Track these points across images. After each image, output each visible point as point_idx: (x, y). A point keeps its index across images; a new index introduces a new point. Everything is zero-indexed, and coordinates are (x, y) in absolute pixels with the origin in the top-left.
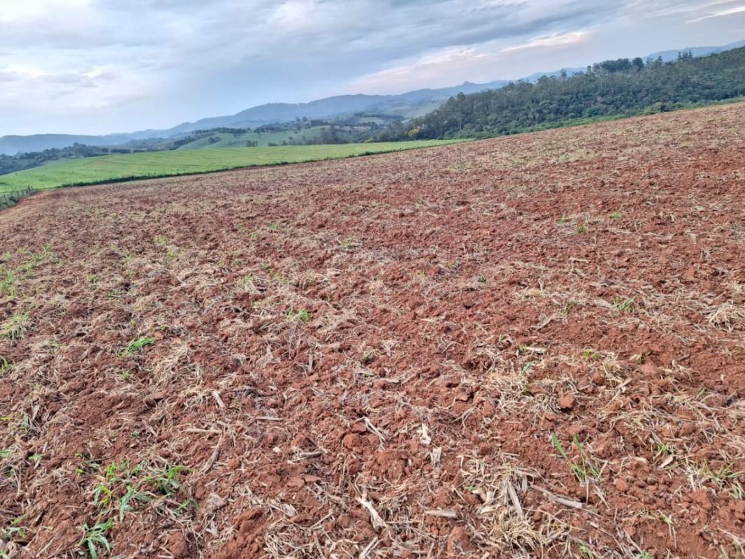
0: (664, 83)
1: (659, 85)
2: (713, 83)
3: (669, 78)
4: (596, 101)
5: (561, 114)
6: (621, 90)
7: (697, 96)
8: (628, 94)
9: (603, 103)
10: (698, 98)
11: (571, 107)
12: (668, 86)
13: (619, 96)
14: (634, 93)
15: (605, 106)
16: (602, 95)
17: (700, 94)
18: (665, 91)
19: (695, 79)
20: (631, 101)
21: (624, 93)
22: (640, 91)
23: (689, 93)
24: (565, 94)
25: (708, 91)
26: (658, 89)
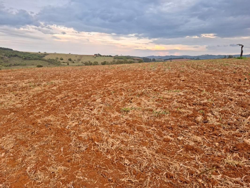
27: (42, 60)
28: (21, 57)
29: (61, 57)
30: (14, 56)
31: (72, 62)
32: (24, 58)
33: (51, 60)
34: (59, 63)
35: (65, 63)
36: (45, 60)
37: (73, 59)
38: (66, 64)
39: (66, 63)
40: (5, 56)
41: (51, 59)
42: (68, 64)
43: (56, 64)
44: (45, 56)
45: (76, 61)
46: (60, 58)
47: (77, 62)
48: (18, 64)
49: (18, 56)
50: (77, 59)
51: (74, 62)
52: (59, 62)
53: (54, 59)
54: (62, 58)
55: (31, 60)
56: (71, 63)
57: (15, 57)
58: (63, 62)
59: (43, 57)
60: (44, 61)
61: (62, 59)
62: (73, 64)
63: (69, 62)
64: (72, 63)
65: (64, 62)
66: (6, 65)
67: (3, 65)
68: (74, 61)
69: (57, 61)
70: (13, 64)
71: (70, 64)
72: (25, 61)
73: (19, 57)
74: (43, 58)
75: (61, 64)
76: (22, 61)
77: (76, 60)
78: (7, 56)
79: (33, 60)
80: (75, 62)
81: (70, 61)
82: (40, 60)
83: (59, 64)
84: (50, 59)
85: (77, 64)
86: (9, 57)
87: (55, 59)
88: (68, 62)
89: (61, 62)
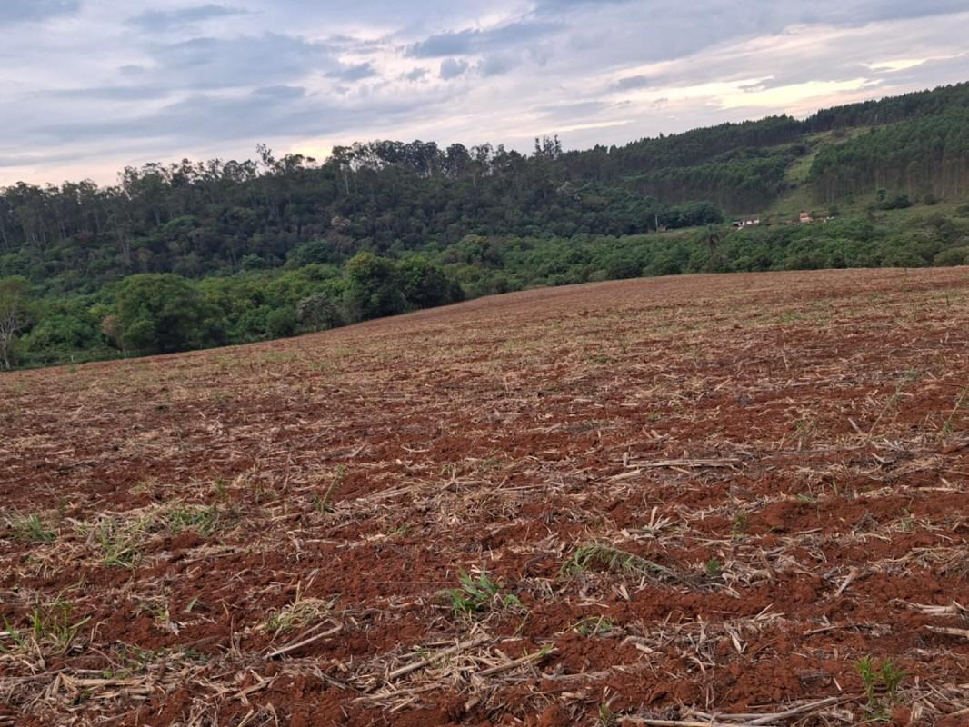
0: (499, 192)
1: (487, 195)
2: (602, 200)
3: (510, 183)
4: (328, 226)
5: (225, 257)
6: (393, 202)
7: (570, 224)
8: (411, 214)
9: (346, 232)
10: (575, 230)
11: (257, 238)
12: (506, 200)
13: (387, 217)
14: (427, 212)
15: (348, 241)
16: (346, 213)
17: (577, 220)
18: (499, 209)
19: (564, 187)
20: (419, 230)
21: (401, 210)
22: (441, 208)
23: (553, 217)
24: (247, 204)
25: (593, 214)
26: (482, 205)
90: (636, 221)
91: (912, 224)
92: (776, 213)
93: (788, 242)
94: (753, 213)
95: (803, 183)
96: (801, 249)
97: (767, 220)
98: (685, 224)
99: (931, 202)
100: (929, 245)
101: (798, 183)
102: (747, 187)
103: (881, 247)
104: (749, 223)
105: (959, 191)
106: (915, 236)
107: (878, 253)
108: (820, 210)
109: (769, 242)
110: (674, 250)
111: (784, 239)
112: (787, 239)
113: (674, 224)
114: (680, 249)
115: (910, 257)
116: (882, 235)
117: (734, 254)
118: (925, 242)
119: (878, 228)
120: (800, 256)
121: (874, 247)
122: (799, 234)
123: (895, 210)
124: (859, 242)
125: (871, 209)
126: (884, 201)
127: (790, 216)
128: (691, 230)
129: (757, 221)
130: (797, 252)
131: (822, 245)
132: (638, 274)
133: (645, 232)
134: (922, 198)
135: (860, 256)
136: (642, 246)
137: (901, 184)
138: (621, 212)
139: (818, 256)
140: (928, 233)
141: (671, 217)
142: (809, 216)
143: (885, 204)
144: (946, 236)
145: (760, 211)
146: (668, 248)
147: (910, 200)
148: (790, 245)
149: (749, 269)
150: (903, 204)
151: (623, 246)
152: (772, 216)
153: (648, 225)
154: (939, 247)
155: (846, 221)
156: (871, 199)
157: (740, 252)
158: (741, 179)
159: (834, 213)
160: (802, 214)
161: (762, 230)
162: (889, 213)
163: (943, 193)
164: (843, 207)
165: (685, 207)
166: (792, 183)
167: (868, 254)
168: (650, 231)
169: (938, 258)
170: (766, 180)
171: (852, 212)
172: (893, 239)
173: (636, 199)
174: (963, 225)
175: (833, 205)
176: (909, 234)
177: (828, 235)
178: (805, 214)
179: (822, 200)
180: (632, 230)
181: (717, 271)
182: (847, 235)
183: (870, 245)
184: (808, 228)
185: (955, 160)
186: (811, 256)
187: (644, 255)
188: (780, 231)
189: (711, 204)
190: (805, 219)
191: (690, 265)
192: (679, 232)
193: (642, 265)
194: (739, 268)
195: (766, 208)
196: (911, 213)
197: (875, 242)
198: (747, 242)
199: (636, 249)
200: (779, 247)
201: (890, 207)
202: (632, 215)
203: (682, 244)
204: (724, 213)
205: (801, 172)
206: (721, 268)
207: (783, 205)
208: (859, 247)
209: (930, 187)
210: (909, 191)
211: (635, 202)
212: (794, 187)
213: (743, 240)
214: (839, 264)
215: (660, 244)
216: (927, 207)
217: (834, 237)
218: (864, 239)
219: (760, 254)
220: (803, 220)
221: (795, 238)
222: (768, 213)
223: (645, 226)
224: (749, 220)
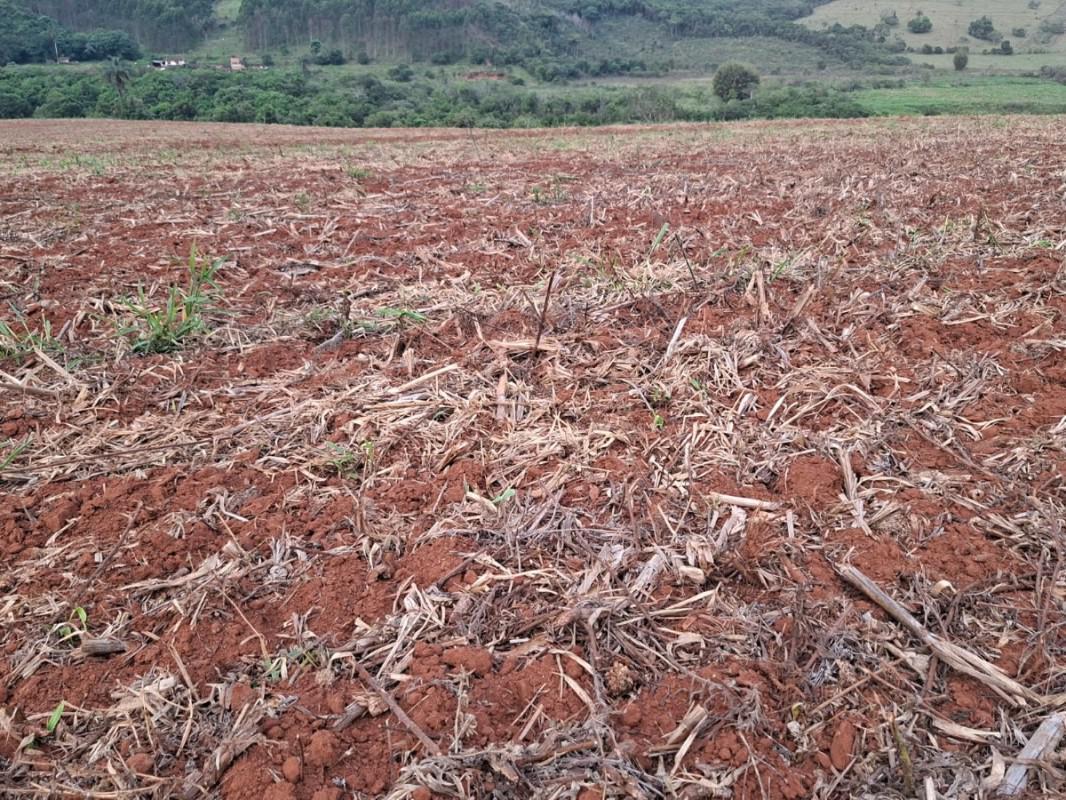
27: (780, 36)
28: (663, 14)
29: (919, 13)
30: (626, 11)
31: (999, 47)
32: (675, 20)
33: (846, 32)
34: (893, 57)
35: (939, 51)
36: (806, 38)
37: (1002, 26)
38: (946, 62)
39: (950, 51)
40: (571, 12)
41: (846, 26)
42: (960, 64)
43: (868, 66)
44: (811, 12)
45: (1024, 40)
46: (915, 17)
47: (1034, 46)
48: (626, 61)
49: (643, 10)
50: (1036, 24)
51: (1007, 50)
52: (900, 48)
53: (863, 29)
54: (926, 14)
55: (713, 35)
56: (985, 53)
57: (628, 20)
58: (928, 51)
59: (801, 14)
60: (793, 46)
61: (920, 27)
62: (1001, 62)
63: (976, 44)
64: (994, 52)
65: (934, 45)
66: (550, 68)
67: (532, 72)
68: (1014, 42)
69: (882, 40)
70: (594, 65)
71: (974, 62)
72: (675, 44)
73: (651, 19)
74: (798, 22)
75: (907, 62)
76: (659, 43)
77: (1030, 31)
78: (580, 15)
79: (726, 34)
80: (1015, 49)
81: (979, 41)
82: (770, 32)
83: (892, 64)
84: (837, 28)
85: (1033, 64)
86: (592, 19)
87: (870, 24)
88: (967, 49)
89: (912, 51)
90: (28, 45)
91: (345, 82)
92: (205, 55)
93: (216, 90)
94: (176, 52)
95: (233, 24)
96: (229, 99)
97: (194, 62)
98: (92, 57)
99: (365, 61)
100: (360, 106)
101: (227, 22)
102: (169, 20)
103: (315, 105)
104: (173, 63)
105: (391, 52)
106: (346, 95)
107: (310, 111)
108: (254, 58)
109: (193, 88)
110: (77, 87)
111: (210, 86)
112: (214, 86)
113: (80, 55)
114: (85, 86)
115: (341, 118)
116: (315, 91)
117: (151, 99)
118: (355, 103)
119: (311, 83)
120: (228, 107)
121: (306, 103)
122: (227, 82)
123: (330, 66)
124: (291, 97)
125: (305, 62)
126: (319, 54)
127: (219, 61)
128: (99, 65)
129: (182, 63)
130: (226, 103)
131: (253, 97)
132: (28, 114)
133: (42, 61)
134: (356, 55)
135: (291, 113)
136: (35, 79)
137: (335, 37)
138: (6, 33)
139: (247, 109)
140: (359, 93)
141: (76, 45)
142: (241, 63)
143: (321, 58)
144: (376, 98)
145: (186, 51)
146: (70, 84)
147: (344, 56)
148: (217, 94)
149: (170, 117)
150: (337, 60)
151: (8, 77)
152: (199, 58)
153: (46, 52)
154: (369, 109)
155: (280, 72)
156: (304, 51)
157: (160, 95)
158: (160, 10)
159: (268, 62)
160: (232, 60)
161: (185, 74)
162: (325, 69)
163: (375, 53)
164: (277, 56)
165: (93, 36)
166: (222, 22)
167: (300, 111)
168: (48, 61)
169: (368, 120)
170: (191, 14)
171: (287, 64)
172: (323, 96)
173: (27, 17)
174: (391, 88)
175: (266, 53)
176: (340, 92)
177: (258, 86)
178: (237, 60)
179: (253, 46)
180: (23, 58)
181: (128, 116)
182: (279, 88)
183: (301, 101)
184: (238, 75)
185: (385, 18)
186: (240, 107)
187: (38, 90)
188: (206, 77)
189: (126, 36)
190: (236, 65)
191: (98, 107)
192: (87, 66)
193: (35, 103)
194: (158, 115)
195: (193, 48)
196: (344, 70)
197: (306, 99)
198: (168, 85)
199: (26, 82)
200: (204, 94)
201: (324, 62)
202: (22, 38)
203: (86, 80)
204: (142, 48)
205: (231, 10)
206: (131, 113)
207: (212, 47)
208: (291, 101)
209: (363, 45)
210: (343, 47)
211: (25, 22)
212: (223, 27)
213: (161, 82)
214: (270, 119)
215: (58, 78)
216: (360, 66)
217: (265, 89)
218: (297, 94)
219: (182, 101)
220: (234, 66)
221: (222, 86)
222: (195, 55)
223: (41, 54)
224: (173, 59)
